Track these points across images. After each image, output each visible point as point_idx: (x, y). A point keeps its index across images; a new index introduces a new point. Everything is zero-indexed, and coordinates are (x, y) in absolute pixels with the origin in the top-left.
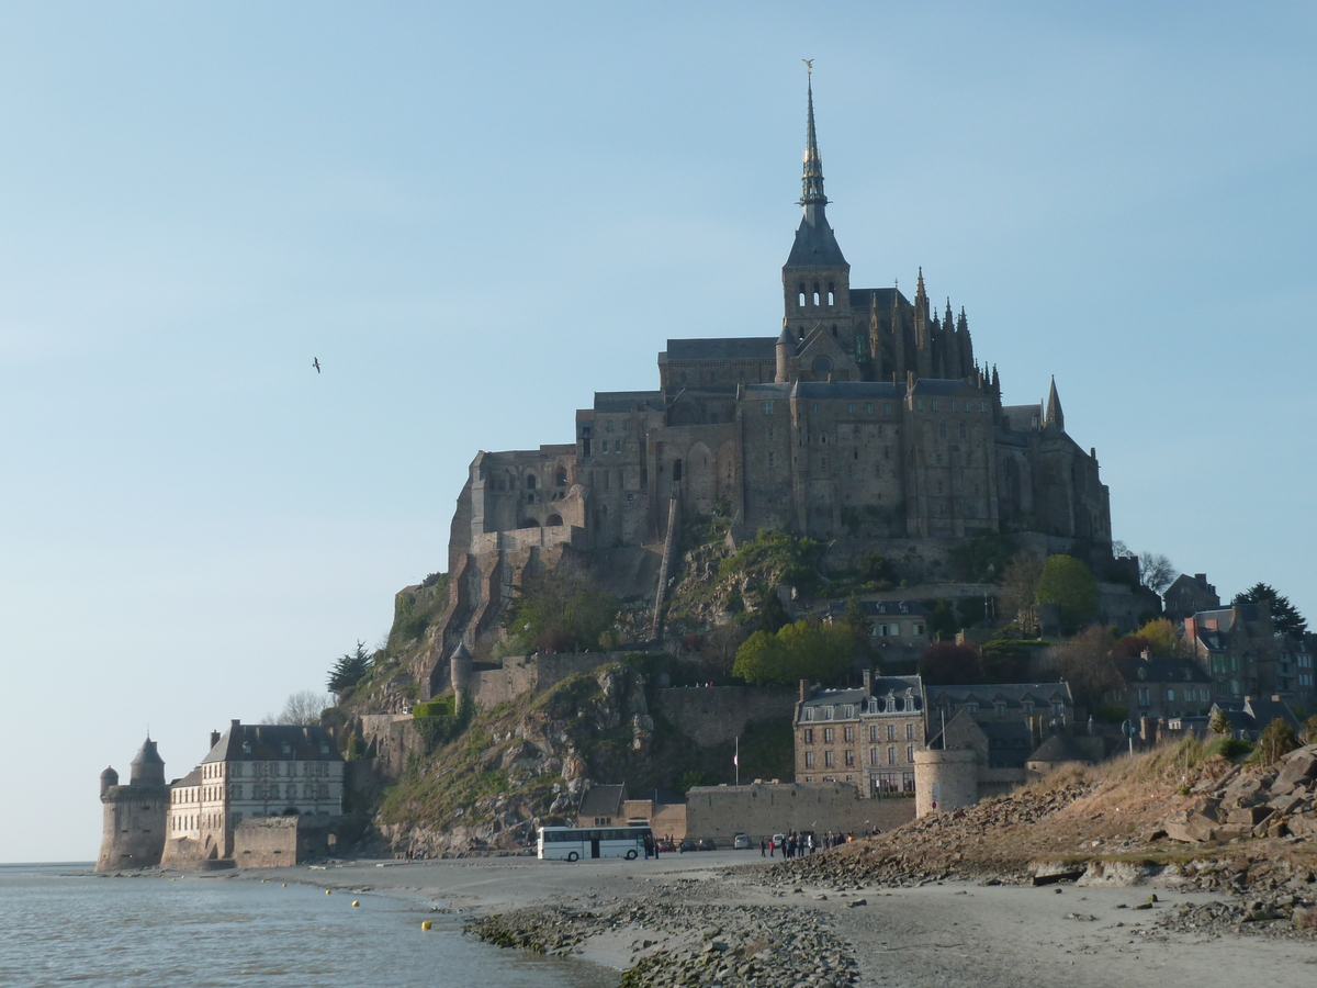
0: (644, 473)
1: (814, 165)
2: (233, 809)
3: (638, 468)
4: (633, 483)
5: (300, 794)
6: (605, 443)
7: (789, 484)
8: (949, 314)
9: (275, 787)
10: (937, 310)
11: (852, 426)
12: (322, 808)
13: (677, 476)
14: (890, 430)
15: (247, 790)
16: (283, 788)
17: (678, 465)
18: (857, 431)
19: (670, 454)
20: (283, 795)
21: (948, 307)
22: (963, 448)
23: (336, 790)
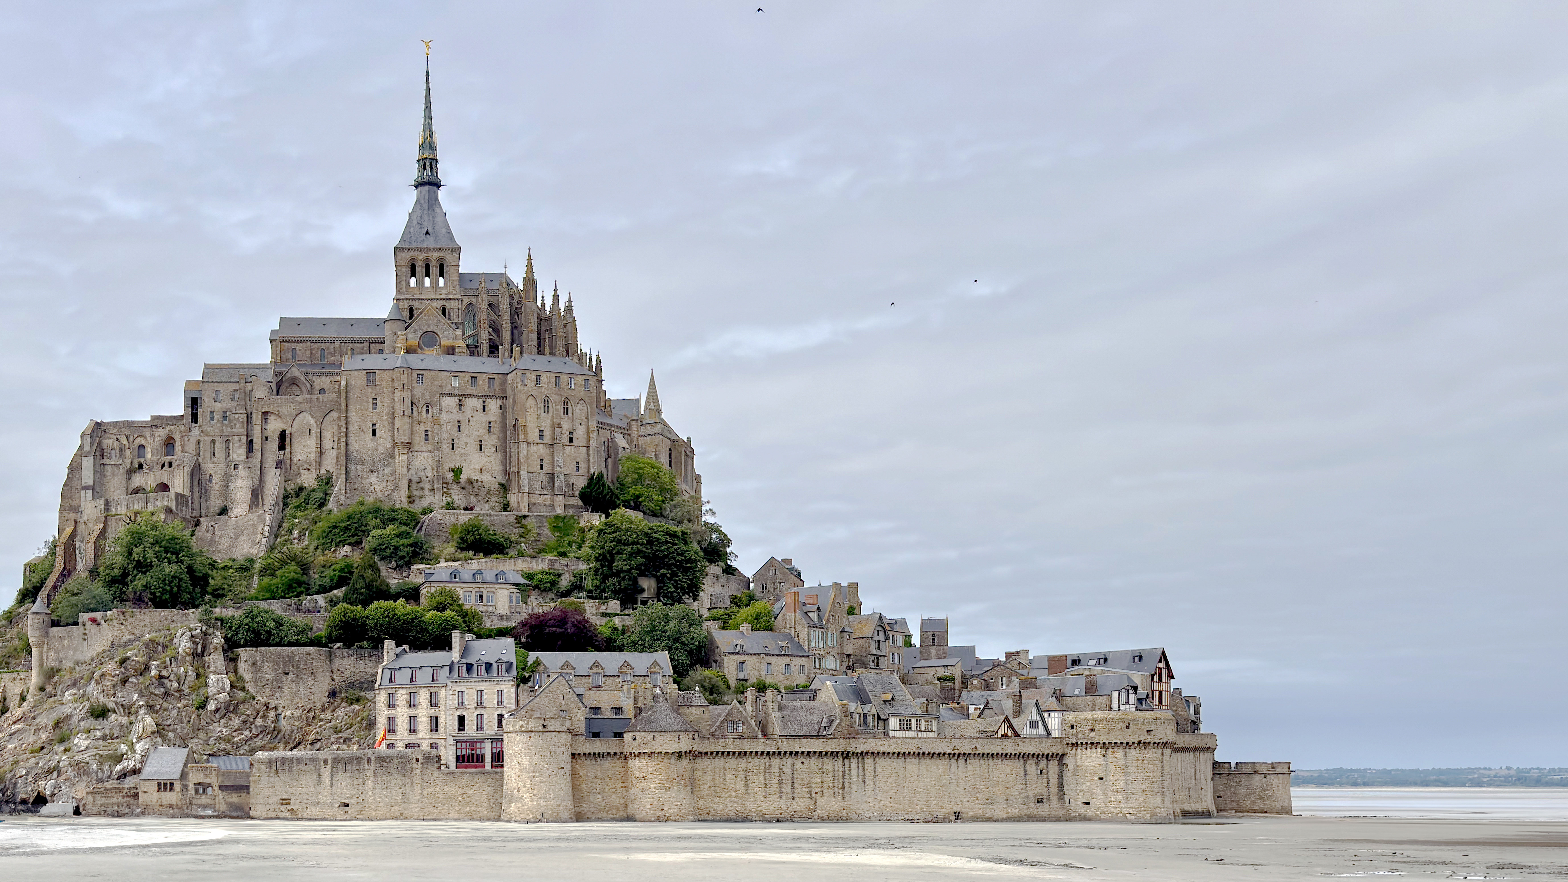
0: (250, 443)
1: (429, 145)
3: (244, 439)
4: (239, 453)
6: (212, 412)
7: (392, 456)
8: (556, 297)
10: (544, 294)
11: (456, 399)
13: (282, 447)
14: (493, 408)
17: (283, 435)
18: (460, 405)
19: (275, 426)
21: (556, 290)
22: (566, 426)
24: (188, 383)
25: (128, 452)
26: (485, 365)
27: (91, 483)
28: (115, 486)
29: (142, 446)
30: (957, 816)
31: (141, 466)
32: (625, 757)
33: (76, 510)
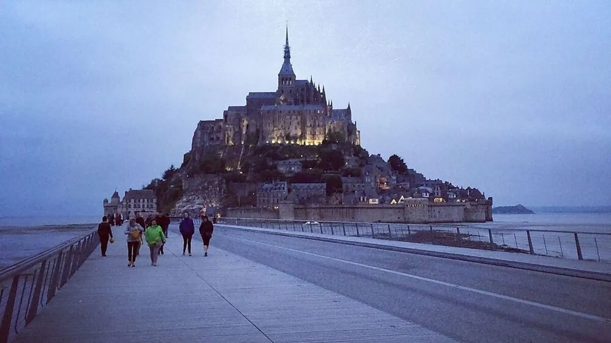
1: (287, 47)
2: (128, 210)
5: (146, 206)
6: (230, 119)
9: (139, 205)
11: (289, 117)
12: (151, 210)
14: (299, 118)
15: (132, 206)
16: (141, 205)
18: (291, 118)
20: (141, 207)
23: (155, 206)
24: (225, 111)
25: (209, 129)
26: (297, 108)
27: (200, 137)
28: (206, 138)
29: (213, 127)
30: (379, 222)
31: (213, 133)
32: (306, 209)
33: (196, 144)
